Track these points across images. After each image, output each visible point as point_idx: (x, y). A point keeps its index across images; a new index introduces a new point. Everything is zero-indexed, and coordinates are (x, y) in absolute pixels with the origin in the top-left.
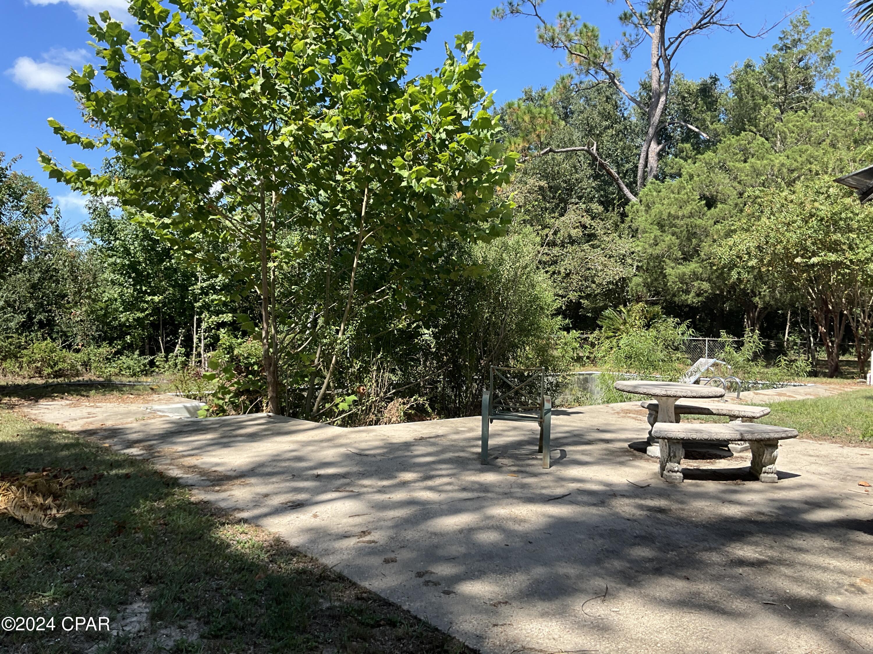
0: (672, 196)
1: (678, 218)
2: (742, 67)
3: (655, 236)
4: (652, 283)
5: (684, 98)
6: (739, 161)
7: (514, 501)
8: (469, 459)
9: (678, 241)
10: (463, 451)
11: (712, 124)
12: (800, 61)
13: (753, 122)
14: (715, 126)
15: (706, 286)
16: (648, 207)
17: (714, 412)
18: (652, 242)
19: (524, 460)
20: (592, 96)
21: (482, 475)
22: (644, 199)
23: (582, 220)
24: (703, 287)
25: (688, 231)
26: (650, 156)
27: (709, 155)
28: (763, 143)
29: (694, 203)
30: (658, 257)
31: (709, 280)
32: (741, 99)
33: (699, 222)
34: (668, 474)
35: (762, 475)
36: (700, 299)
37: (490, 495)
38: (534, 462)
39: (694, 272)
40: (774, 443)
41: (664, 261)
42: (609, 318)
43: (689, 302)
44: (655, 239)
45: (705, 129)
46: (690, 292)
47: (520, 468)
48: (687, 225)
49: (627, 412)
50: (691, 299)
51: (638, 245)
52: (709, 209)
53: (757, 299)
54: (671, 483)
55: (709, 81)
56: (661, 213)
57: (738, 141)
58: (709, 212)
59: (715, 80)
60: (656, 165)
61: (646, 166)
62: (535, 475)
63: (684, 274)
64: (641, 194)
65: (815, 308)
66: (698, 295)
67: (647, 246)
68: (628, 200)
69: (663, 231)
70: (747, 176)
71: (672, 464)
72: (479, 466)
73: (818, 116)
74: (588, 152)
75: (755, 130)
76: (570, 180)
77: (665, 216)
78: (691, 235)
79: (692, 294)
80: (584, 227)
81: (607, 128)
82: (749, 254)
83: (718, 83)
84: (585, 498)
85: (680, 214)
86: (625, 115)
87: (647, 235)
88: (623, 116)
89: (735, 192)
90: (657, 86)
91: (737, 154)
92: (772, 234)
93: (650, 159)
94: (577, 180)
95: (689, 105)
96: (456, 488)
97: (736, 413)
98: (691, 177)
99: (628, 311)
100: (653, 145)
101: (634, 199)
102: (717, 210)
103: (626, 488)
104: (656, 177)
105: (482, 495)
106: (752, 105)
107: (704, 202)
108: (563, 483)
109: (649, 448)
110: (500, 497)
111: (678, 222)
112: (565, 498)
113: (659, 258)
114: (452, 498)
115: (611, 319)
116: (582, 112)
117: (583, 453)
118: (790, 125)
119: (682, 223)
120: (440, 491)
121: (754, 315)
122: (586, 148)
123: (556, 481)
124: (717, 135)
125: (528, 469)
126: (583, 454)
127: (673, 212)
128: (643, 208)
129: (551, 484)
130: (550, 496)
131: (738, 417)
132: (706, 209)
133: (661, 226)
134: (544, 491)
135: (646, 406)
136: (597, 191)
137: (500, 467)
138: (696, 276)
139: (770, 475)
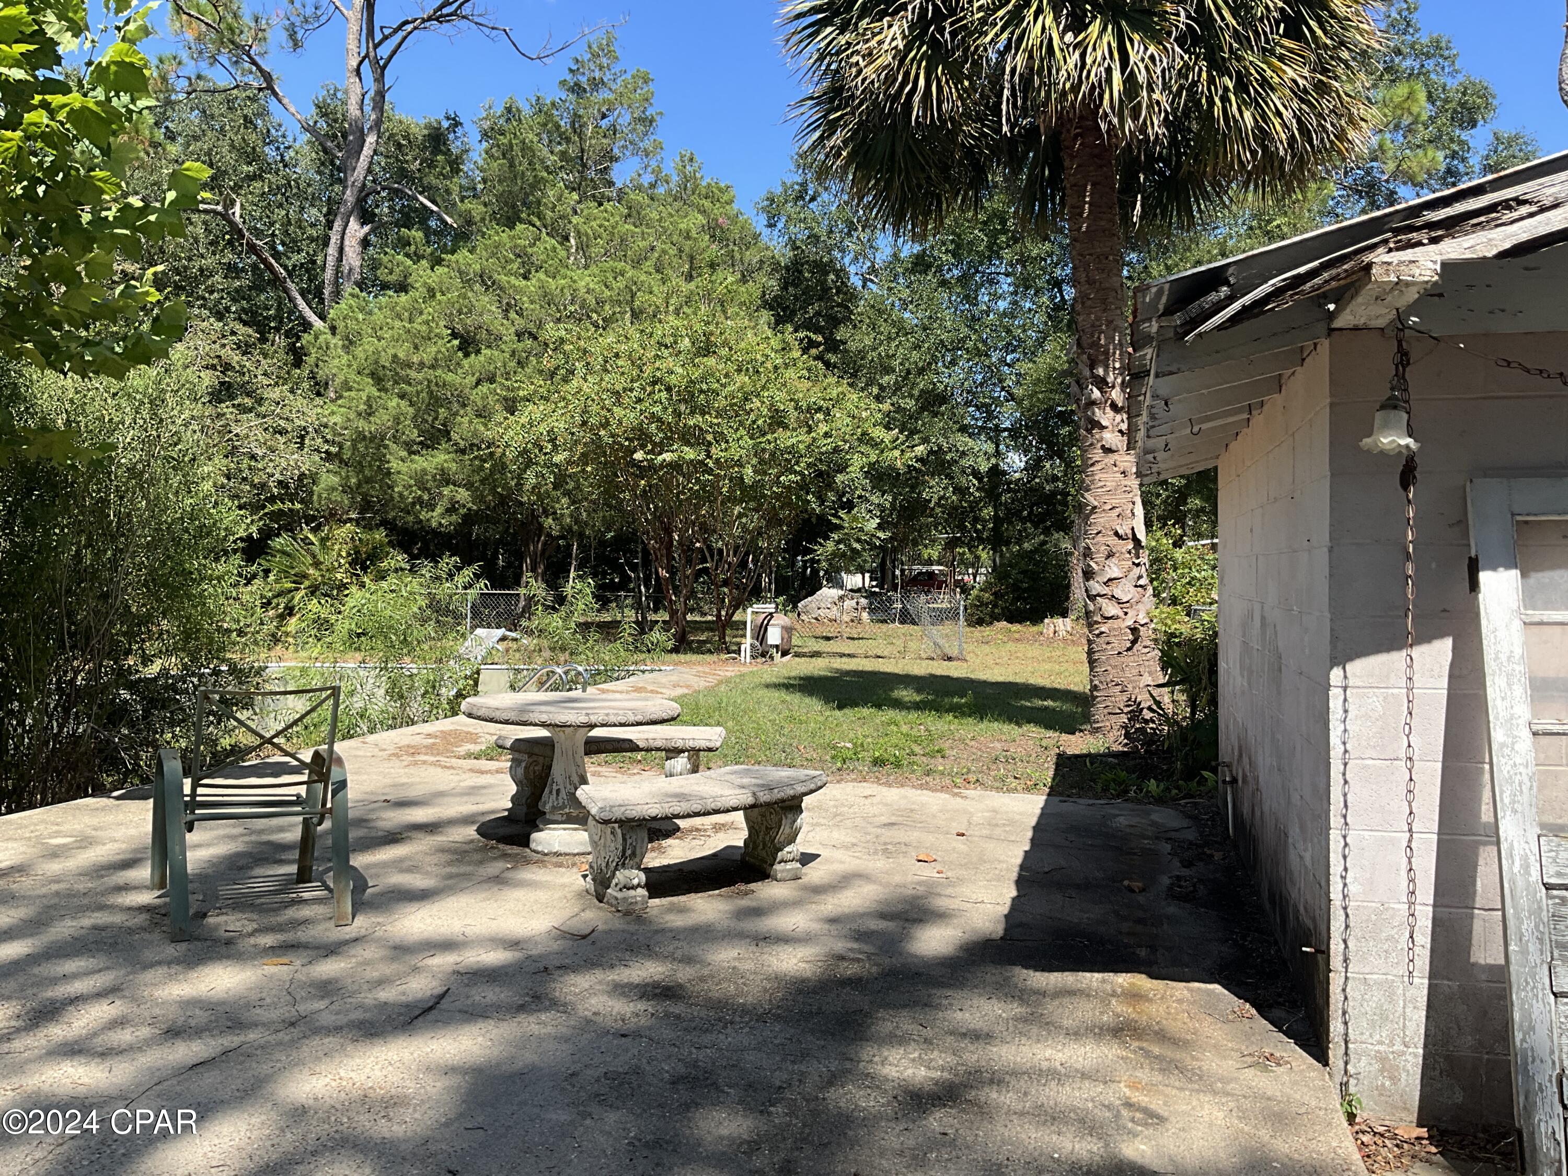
0: (398, 324)
1: (409, 366)
2: (499, 110)
3: (369, 397)
4: (359, 485)
5: (399, 146)
6: (515, 275)
7: (330, 1041)
8: (131, 931)
9: (411, 410)
10: (102, 907)
11: (462, 201)
12: (604, 116)
13: (535, 208)
14: (467, 205)
15: (463, 495)
16: (349, 343)
17: (641, 744)
18: (362, 407)
19: (276, 911)
20: (217, 112)
21: (193, 975)
22: (340, 325)
23: (222, 353)
24: (458, 497)
25: (431, 393)
26: (347, 243)
27: (463, 256)
28: (554, 249)
29: (440, 342)
30: (373, 438)
31: (469, 486)
32: (512, 165)
33: (450, 377)
34: (619, 895)
35: (777, 867)
36: (454, 518)
37: (252, 1036)
38: (306, 912)
39: (442, 470)
40: (796, 802)
41: (386, 447)
42: (284, 553)
43: (434, 524)
44: (368, 403)
45: (450, 208)
46: (435, 506)
47: (281, 937)
48: (429, 381)
49: (413, 751)
50: (436, 517)
51: (333, 413)
52: (467, 355)
53: (550, 520)
54: (630, 913)
55: (445, 124)
56: (377, 352)
57: (512, 238)
58: (465, 363)
59: (456, 124)
60: (358, 263)
61: (340, 259)
62: (331, 950)
63: (424, 471)
64: (332, 314)
65: (653, 538)
66: (451, 510)
67: (352, 416)
68: (307, 326)
69: (383, 389)
70: (532, 302)
71: (627, 873)
72: (171, 950)
73: (633, 214)
74: (225, 216)
75: (538, 223)
76: (186, 268)
77: (385, 360)
78: (435, 402)
79: (439, 510)
80: (227, 367)
81: (251, 178)
82: (552, 441)
83: (459, 131)
84: (490, 994)
85: (415, 359)
86: (287, 158)
87: (353, 394)
88: (282, 160)
89: (513, 330)
90: (358, 113)
91: (512, 261)
92: (594, 408)
93: (347, 249)
94: (201, 270)
95: (407, 162)
96: (145, 1032)
97: (680, 744)
98: (431, 293)
99: (323, 541)
100: (353, 224)
101: (318, 323)
102: (481, 358)
103: (556, 946)
104: (361, 285)
105: (230, 1041)
106: (531, 180)
107: (456, 342)
108: (414, 960)
109: (535, 836)
110: (283, 1036)
111: (413, 374)
112: (444, 1004)
113: (377, 440)
114: (151, 1071)
115: (289, 555)
116: (196, 138)
117: (399, 865)
118: (594, 224)
119: (420, 376)
120: (106, 1054)
121: (536, 547)
122: (220, 208)
123: (393, 959)
124: (469, 222)
125: (302, 935)
126: (402, 871)
127: (401, 355)
128: (336, 341)
129: (387, 969)
130: (408, 1006)
131: (683, 751)
132: (460, 354)
133: (378, 380)
134: (387, 995)
135: (508, 744)
136: (234, 300)
137: (229, 942)
138: (445, 479)
139: (789, 866)
